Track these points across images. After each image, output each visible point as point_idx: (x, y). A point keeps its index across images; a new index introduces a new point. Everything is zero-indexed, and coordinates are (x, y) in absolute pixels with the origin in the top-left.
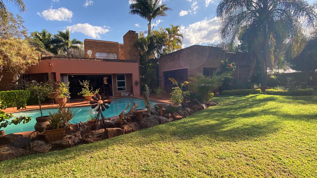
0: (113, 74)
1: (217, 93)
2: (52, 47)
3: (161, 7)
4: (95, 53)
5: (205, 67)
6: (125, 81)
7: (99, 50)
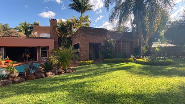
0: (38, 47)
1: (101, 61)
2: (29, 30)
3: (88, 5)
4: (40, 34)
5: (90, 42)
6: (47, 51)
7: (42, 32)
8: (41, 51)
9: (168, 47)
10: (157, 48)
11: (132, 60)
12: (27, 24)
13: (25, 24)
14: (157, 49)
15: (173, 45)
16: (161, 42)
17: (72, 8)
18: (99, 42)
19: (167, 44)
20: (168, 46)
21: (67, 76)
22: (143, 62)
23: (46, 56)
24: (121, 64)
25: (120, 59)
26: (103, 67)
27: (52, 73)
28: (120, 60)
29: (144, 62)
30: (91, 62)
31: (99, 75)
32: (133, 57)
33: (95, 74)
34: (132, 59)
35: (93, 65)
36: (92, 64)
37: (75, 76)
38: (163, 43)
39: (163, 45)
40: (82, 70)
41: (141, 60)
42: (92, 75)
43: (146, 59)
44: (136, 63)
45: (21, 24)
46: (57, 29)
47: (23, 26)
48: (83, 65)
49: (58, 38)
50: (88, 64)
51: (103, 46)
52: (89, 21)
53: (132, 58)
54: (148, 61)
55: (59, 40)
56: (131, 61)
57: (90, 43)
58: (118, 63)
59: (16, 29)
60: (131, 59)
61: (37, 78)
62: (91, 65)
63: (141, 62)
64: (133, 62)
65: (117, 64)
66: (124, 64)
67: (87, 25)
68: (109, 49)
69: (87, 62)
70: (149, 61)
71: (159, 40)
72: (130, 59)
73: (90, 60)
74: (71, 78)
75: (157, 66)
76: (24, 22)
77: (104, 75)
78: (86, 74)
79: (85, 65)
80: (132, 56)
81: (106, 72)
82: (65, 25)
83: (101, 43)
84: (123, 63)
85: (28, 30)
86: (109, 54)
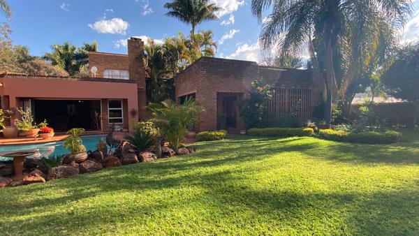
0: (103, 99)
1: (243, 133)
2: (74, 63)
3: (209, 7)
4: (103, 70)
5: (220, 91)
6: (122, 109)
7: (108, 66)
8: (109, 109)
9: (389, 104)
10: (364, 105)
11: (309, 131)
12: (70, 47)
13: (66, 48)
14: (364, 109)
15: (400, 101)
16: (373, 94)
17: (173, 14)
18: (238, 92)
19: (386, 98)
20: (387, 102)
21: (183, 161)
22: (335, 135)
23: (121, 121)
24: (288, 139)
25: (285, 129)
26: (250, 145)
27: (151, 154)
28: (284, 131)
29: (339, 136)
30: (222, 134)
31: (249, 160)
32: (313, 124)
33: (241, 158)
34: (310, 129)
35: (227, 140)
36: (225, 138)
37: (200, 160)
38: (377, 96)
39: (378, 100)
40: (209, 150)
41: (330, 131)
42: (233, 159)
43: (341, 130)
44: (319, 138)
45: (57, 47)
46: (145, 62)
47: (62, 51)
48: (207, 140)
49: (147, 82)
50: (217, 139)
51: (247, 100)
52: (214, 44)
53: (309, 127)
54: (346, 134)
55: (147, 86)
56: (308, 134)
57: (218, 94)
58: (280, 138)
59: (45, 58)
60: (308, 129)
61: (124, 163)
62: (223, 140)
63: (331, 135)
64: (312, 136)
65: (279, 140)
66: (294, 140)
67: (209, 52)
68: (261, 106)
69: (213, 133)
70: (349, 135)
71: (369, 89)
72: (305, 129)
73: (218, 129)
74: (195, 165)
75: (368, 145)
76: (62, 44)
77: (259, 160)
78: (222, 158)
79: (209, 140)
80: (309, 123)
81: (261, 154)
82: (163, 53)
83: (243, 93)
84: (291, 138)
85: (72, 60)
86: (260, 118)
